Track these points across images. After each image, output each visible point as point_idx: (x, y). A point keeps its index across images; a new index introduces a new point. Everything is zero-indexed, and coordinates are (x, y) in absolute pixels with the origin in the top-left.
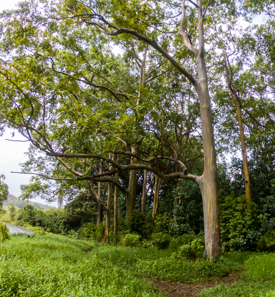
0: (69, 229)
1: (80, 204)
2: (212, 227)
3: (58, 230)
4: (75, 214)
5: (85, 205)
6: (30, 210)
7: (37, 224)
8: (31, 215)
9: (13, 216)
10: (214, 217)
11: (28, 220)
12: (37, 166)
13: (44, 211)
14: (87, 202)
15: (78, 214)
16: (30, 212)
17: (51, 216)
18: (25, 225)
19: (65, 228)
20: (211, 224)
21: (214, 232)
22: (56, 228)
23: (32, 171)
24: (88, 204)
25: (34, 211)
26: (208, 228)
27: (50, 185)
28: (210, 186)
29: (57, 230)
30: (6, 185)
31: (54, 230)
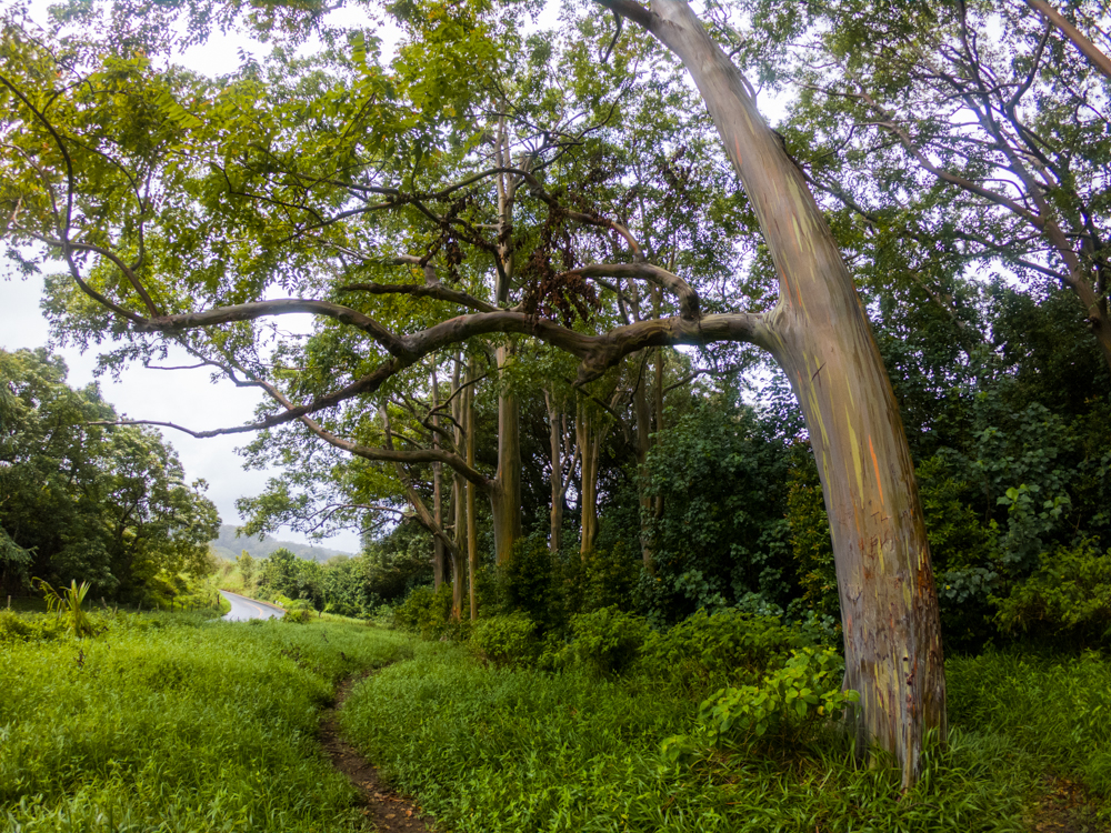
0: (378, 604)
1: (402, 541)
3: (353, 606)
4: (389, 568)
5: (414, 544)
6: (284, 561)
7: (301, 593)
8: (286, 573)
9: (247, 577)
11: (280, 586)
12: (278, 452)
13: (322, 563)
14: (418, 537)
15: (399, 566)
16: (285, 567)
17: (336, 574)
18: (273, 597)
19: (368, 603)
22: (349, 603)
23: (268, 464)
24: (420, 541)
25: (294, 563)
29: (349, 606)
30: (211, 504)
31: (342, 606)
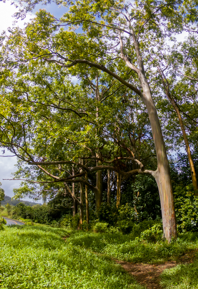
0: (52, 220)
1: (59, 200)
2: (169, 213)
3: (44, 221)
4: (56, 209)
5: (64, 201)
6: (21, 207)
7: (27, 217)
8: (22, 210)
9: (9, 212)
10: (169, 205)
11: (20, 215)
12: (24, 174)
13: (33, 207)
14: (65, 199)
15: (58, 208)
16: (22, 208)
17: (38, 211)
18: (18, 218)
19: (49, 220)
20: (168, 211)
21: (170, 218)
22: (42, 220)
23: (21, 178)
25: (25, 207)
26: (165, 214)
27: (35, 187)
28: (165, 178)
29: (42, 221)
30: (3, 190)
31: (40, 221)
